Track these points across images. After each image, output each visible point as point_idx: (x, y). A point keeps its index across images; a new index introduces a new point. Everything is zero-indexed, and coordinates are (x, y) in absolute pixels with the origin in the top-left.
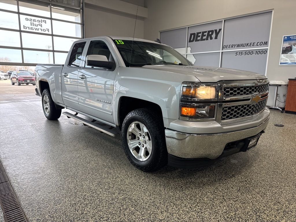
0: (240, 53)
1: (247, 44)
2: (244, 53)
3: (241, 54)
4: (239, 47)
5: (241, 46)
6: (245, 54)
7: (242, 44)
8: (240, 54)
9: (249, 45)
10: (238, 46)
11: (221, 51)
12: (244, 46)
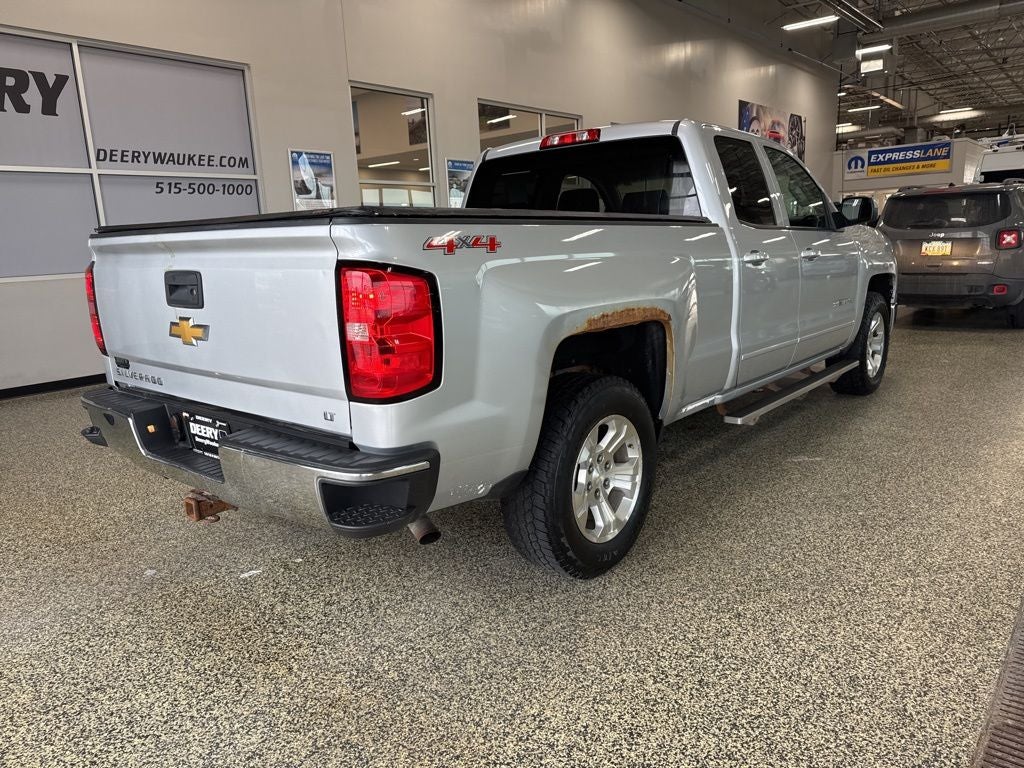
0: (173, 186)
1: (191, 158)
2: (184, 185)
3: (177, 190)
4: (162, 162)
5: (169, 160)
6: (191, 191)
7: (172, 155)
8: (173, 190)
9: (196, 162)
10: (159, 159)
11: (95, 171)
12: (181, 162)
